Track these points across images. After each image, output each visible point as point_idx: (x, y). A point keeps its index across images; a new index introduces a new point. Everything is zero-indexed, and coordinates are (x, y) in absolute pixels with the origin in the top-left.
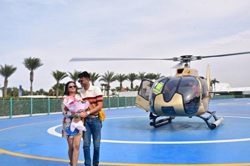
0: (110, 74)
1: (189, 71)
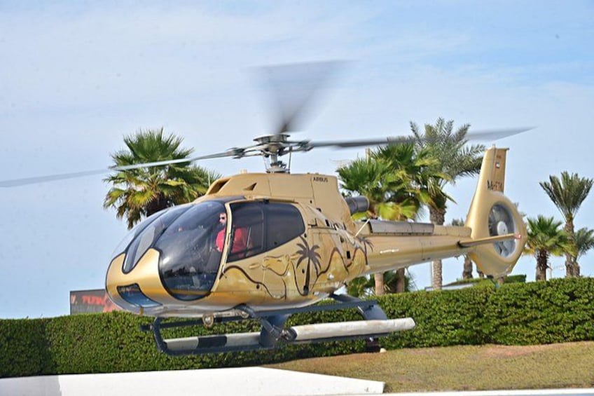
1: (255, 184)
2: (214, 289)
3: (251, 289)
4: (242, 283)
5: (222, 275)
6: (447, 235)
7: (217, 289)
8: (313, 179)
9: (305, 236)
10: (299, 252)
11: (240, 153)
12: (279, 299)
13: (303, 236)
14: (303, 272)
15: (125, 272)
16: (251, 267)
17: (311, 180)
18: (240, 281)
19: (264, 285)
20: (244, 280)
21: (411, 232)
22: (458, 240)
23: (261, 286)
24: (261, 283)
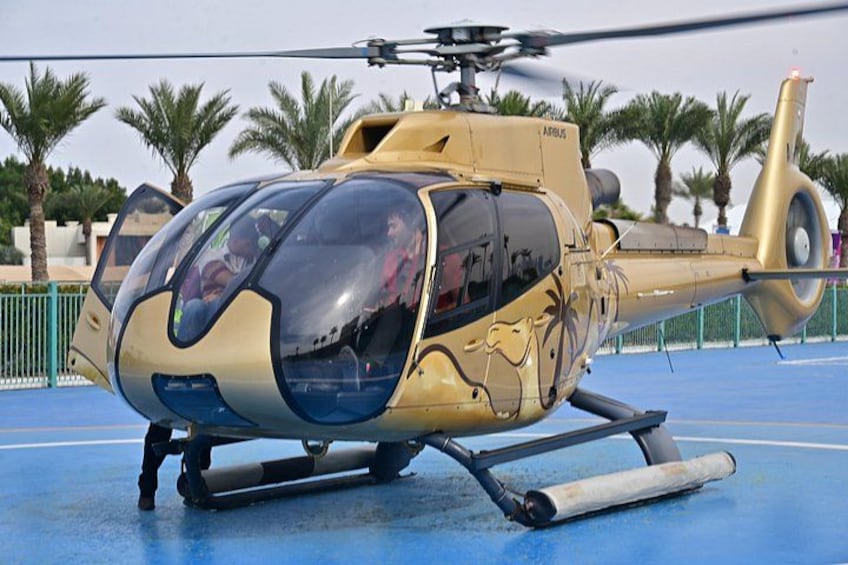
0: (323, 99)
1: (445, 139)
2: (394, 402)
3: (464, 400)
4: (449, 387)
5: (414, 366)
6: (724, 253)
7: (401, 401)
8: (542, 132)
9: (560, 273)
10: (549, 310)
11: (383, 53)
12: (507, 419)
13: (556, 271)
14: (552, 355)
15: (180, 344)
16: (467, 347)
17: (539, 133)
18: (445, 381)
19: (486, 390)
20: (452, 380)
21: (674, 247)
22: (741, 267)
23: (481, 392)
24: (481, 385)
